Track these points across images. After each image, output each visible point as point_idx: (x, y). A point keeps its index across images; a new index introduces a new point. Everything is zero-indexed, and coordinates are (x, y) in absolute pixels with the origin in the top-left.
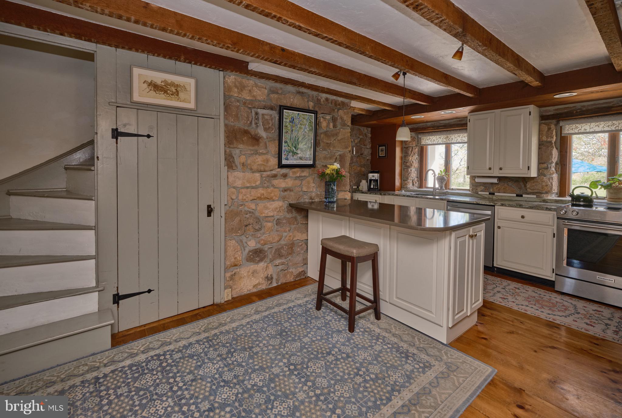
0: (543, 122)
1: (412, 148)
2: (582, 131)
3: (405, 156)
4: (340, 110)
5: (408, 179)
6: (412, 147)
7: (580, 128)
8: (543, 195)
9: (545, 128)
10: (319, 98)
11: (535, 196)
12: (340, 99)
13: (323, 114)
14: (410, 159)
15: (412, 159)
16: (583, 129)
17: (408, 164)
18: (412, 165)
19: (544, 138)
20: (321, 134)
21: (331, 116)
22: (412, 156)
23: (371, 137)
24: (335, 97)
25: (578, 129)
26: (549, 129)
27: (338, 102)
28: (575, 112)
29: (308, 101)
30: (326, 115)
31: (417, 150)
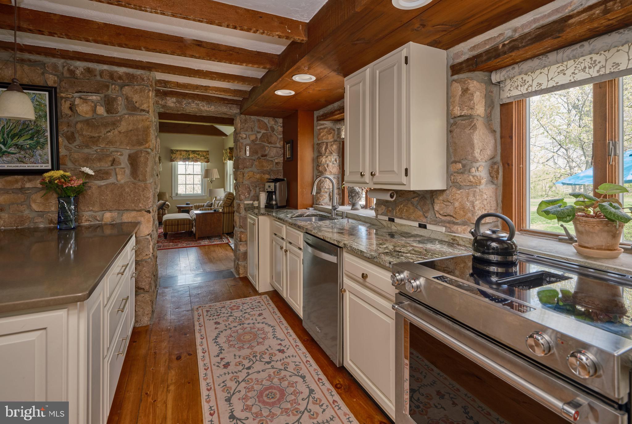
0: (455, 77)
1: (327, 145)
2: (534, 90)
3: (318, 157)
4: (126, 87)
5: (321, 191)
6: (327, 143)
7: (530, 83)
8: (456, 227)
9: (458, 89)
10: (72, 67)
11: (443, 229)
12: (122, 70)
13: (80, 92)
14: (324, 160)
15: (326, 161)
16: (535, 84)
17: (321, 169)
18: (326, 170)
19: (457, 111)
20: (77, 123)
21: (102, 95)
22: (327, 157)
23: (283, 131)
24: (105, 67)
25: (526, 86)
26: (465, 91)
27: (115, 74)
28: (501, 46)
29: (43, 74)
30: (90, 94)
31: (335, 147)
